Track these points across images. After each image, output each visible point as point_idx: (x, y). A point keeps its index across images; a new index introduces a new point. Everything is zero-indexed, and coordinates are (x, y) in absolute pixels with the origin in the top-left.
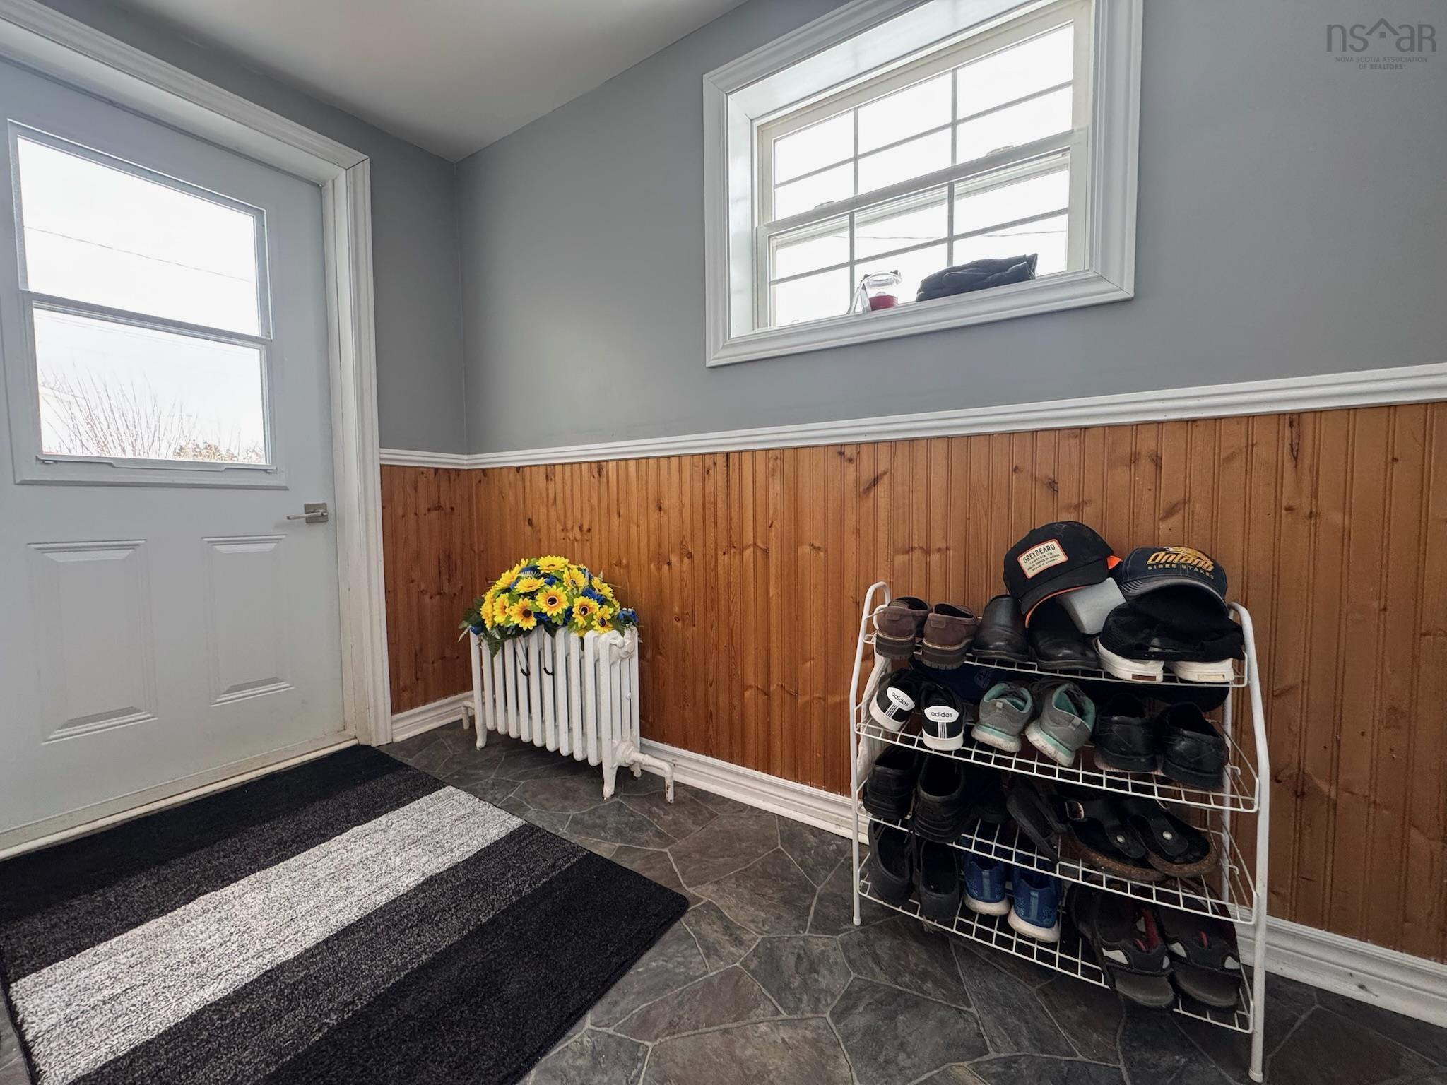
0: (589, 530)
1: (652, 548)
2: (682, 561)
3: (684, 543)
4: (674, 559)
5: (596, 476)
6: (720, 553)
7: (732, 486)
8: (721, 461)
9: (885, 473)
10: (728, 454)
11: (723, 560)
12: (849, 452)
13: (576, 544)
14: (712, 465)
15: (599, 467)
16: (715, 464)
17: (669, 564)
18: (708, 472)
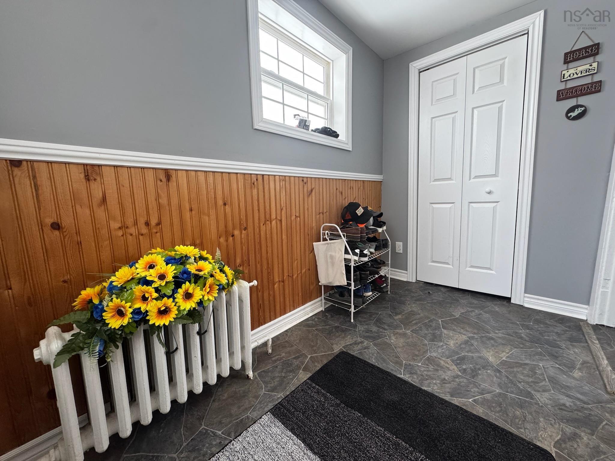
0: (158, 224)
1: (220, 229)
2: (241, 233)
3: (242, 222)
4: (237, 233)
5: (164, 180)
6: (262, 225)
7: (266, 192)
8: (260, 178)
9: (314, 188)
10: (263, 175)
11: (263, 228)
12: (305, 180)
13: (141, 237)
14: (256, 180)
15: (168, 174)
16: (257, 180)
17: (233, 236)
18: (254, 184)
